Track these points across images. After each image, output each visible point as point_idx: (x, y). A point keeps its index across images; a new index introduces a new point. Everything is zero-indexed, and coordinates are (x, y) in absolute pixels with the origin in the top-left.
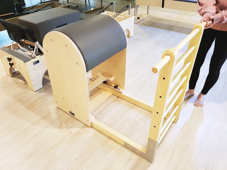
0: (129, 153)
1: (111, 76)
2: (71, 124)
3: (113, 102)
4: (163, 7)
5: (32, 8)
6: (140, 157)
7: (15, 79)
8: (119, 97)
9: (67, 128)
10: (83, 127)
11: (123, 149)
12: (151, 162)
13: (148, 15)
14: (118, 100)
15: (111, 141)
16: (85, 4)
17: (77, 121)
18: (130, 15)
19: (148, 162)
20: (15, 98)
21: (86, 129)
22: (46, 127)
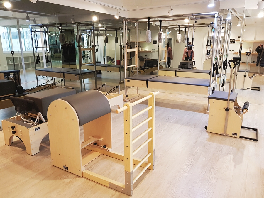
0: (113, 192)
1: (100, 138)
2: (64, 176)
3: (102, 159)
4: (147, 87)
5: (31, 90)
6: (122, 193)
7: (14, 147)
8: (107, 155)
9: (61, 179)
10: (75, 178)
11: (108, 189)
12: (130, 196)
13: (138, 94)
14: (106, 158)
15: (98, 185)
16: (80, 87)
17: (70, 174)
18: (119, 94)
19: (128, 196)
20: (14, 161)
21: (78, 179)
22: (42, 180)
